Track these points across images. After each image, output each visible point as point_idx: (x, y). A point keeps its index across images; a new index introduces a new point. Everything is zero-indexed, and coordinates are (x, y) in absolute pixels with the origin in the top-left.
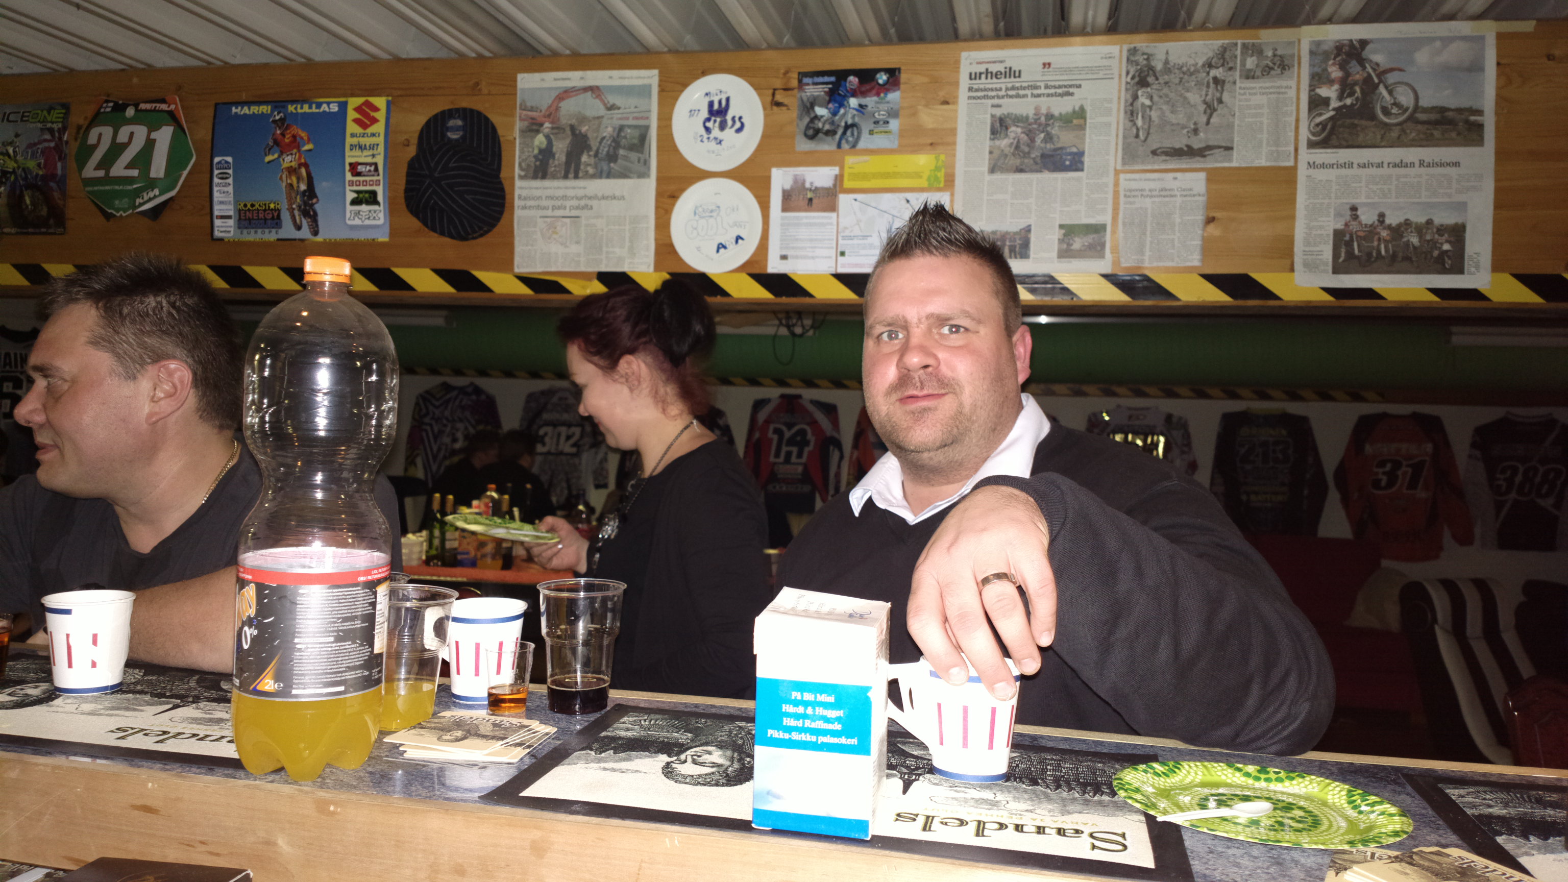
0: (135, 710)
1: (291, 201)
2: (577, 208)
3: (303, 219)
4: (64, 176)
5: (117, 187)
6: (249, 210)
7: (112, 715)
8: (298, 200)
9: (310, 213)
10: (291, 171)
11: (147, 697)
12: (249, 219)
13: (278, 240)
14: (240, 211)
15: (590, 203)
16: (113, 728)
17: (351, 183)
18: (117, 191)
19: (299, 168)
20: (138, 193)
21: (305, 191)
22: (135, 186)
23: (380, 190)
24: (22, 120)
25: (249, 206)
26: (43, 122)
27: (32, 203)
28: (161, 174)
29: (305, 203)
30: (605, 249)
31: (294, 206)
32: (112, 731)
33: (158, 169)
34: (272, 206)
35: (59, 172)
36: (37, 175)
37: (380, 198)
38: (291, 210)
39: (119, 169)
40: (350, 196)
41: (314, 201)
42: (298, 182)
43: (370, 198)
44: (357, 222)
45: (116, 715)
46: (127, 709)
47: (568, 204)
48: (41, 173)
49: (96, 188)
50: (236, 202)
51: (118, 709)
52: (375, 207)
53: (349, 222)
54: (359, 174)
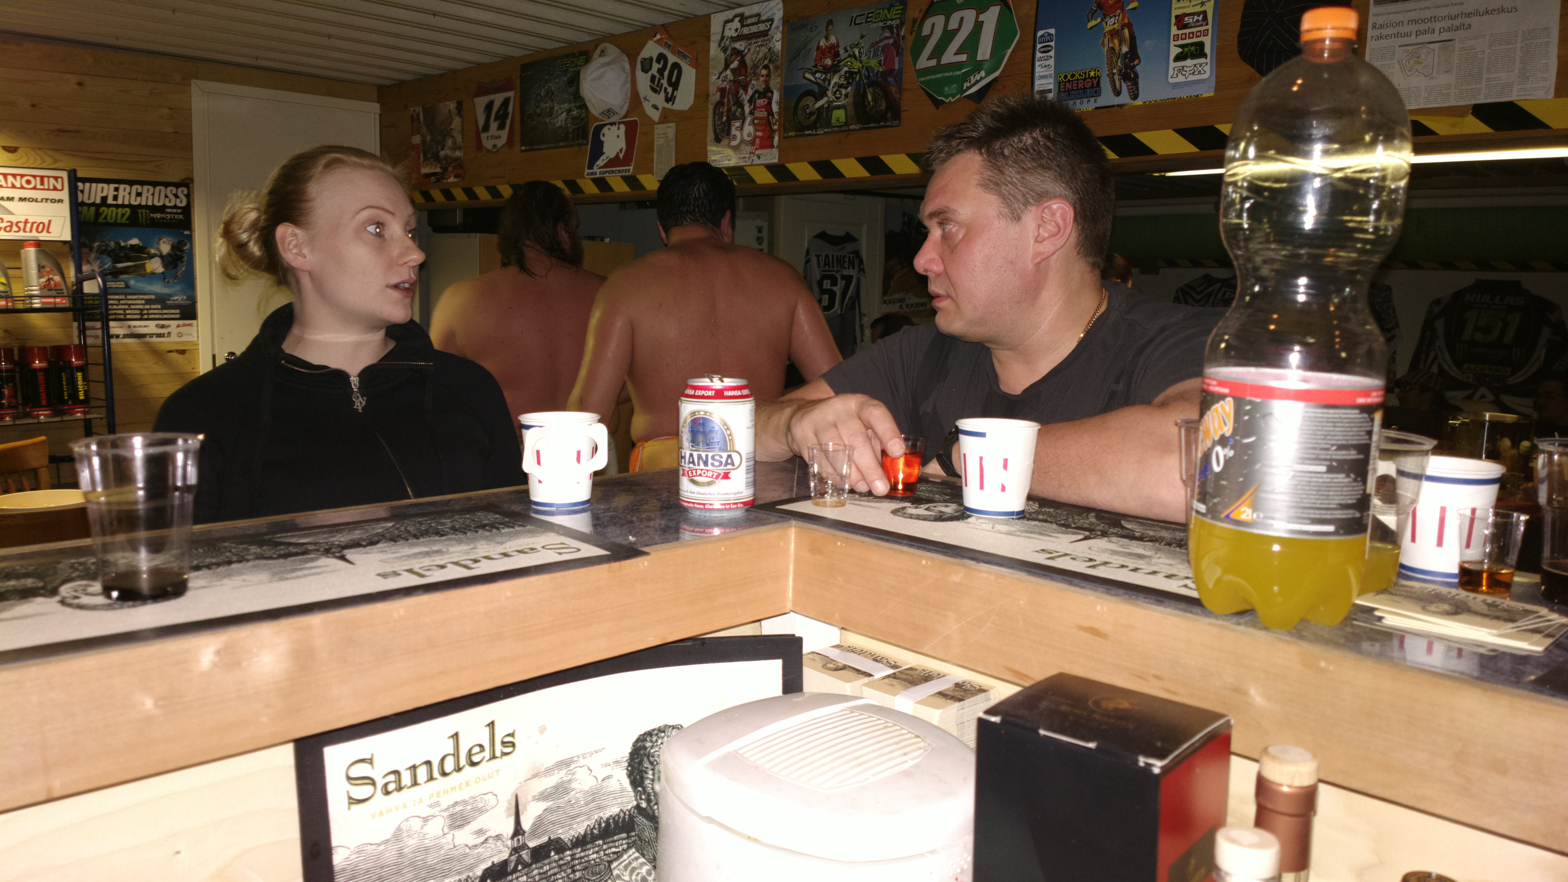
0: (1050, 536)
1: (1111, 65)
2: (1449, 29)
3: (1123, 83)
4: (901, 70)
5: (947, 74)
6: (1069, 81)
7: (1029, 537)
8: (1119, 64)
9: (1130, 77)
10: (1114, 33)
11: (1055, 526)
12: (1069, 91)
13: (1096, 108)
14: (1060, 83)
15: (1467, 21)
16: (1038, 549)
17: (1176, 38)
18: (947, 77)
19: (1123, 29)
20: (965, 77)
21: (1127, 53)
22: (963, 71)
23: (1207, 41)
24: (866, 22)
25: (1069, 77)
26: (885, 20)
27: (874, 99)
28: (987, 57)
29: (1127, 66)
30: (1485, 76)
31: (1115, 71)
32: (1037, 551)
33: (984, 51)
34: (1092, 74)
35: (897, 67)
36: (878, 71)
37: (1207, 50)
38: (1111, 76)
39: (949, 57)
40: (1174, 51)
41: (1136, 62)
42: (1120, 45)
43: (1198, 51)
44: (1181, 79)
45: (1033, 538)
46: (1040, 534)
47: (1437, 26)
48: (881, 70)
49: (928, 78)
50: (1057, 73)
51: (1032, 533)
52: (1202, 60)
53: (1171, 81)
54: (1186, 26)
